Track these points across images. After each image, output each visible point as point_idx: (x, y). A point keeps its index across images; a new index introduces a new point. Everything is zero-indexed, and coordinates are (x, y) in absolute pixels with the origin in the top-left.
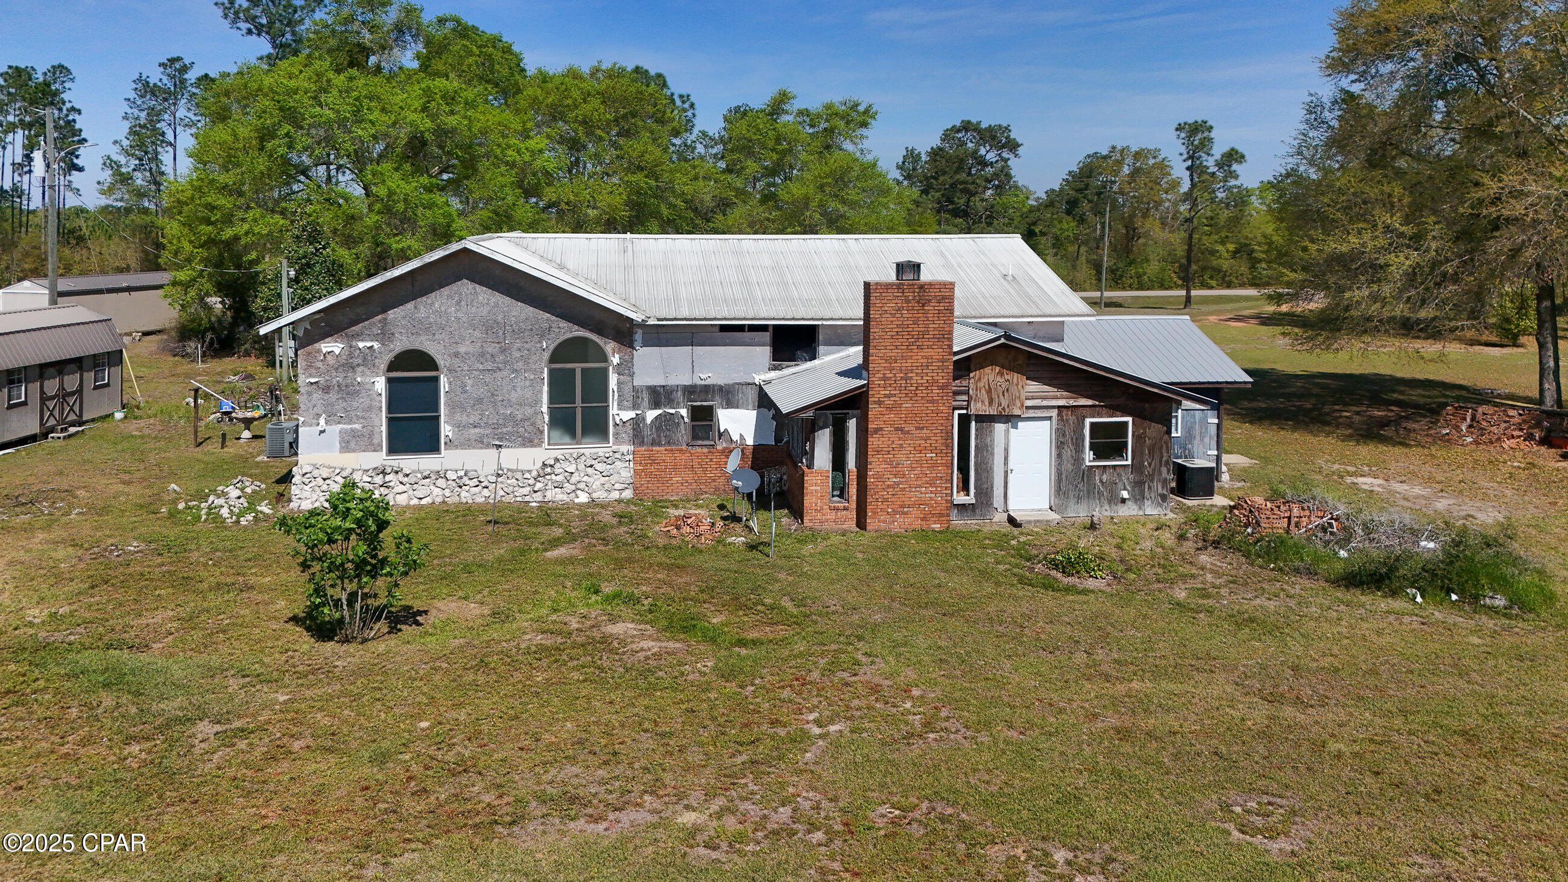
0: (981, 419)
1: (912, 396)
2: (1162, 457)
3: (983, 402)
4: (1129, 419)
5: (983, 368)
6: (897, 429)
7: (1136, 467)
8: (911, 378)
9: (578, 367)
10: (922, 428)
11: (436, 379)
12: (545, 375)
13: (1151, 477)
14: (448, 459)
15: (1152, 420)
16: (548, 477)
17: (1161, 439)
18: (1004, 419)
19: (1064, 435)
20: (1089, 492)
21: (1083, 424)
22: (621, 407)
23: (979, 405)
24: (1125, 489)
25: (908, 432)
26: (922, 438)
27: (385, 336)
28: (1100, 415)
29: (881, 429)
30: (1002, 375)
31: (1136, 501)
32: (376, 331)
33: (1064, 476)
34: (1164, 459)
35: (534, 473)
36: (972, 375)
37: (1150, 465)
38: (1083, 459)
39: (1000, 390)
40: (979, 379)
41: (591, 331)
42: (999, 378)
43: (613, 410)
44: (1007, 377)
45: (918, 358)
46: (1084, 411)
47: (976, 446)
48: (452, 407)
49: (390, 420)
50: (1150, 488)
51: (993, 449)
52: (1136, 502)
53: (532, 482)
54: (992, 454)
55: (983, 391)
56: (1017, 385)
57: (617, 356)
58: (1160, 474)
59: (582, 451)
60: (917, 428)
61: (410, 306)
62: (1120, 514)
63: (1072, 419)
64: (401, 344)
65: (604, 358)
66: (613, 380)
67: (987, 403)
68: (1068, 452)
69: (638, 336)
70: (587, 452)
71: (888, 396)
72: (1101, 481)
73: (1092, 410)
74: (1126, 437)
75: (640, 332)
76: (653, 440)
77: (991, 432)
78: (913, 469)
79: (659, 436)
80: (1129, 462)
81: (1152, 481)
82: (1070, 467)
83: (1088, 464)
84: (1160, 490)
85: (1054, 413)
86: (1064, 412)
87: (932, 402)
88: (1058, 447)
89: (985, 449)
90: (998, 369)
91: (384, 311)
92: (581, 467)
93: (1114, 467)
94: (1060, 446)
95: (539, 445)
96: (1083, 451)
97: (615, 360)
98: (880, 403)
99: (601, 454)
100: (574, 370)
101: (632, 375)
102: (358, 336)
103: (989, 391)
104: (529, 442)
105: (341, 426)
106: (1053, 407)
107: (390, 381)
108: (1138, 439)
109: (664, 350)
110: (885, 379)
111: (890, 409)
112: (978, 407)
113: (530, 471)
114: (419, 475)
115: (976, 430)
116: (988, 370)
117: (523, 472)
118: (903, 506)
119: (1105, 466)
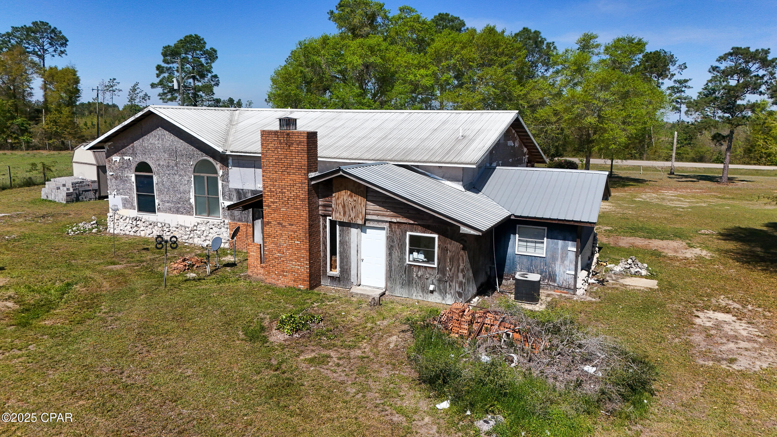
0: (342, 224)
1: (286, 203)
2: (459, 266)
3: (340, 213)
4: (436, 236)
5: (340, 191)
6: (279, 223)
7: (441, 270)
8: (285, 193)
9: (206, 175)
10: (292, 225)
11: (152, 177)
12: (192, 179)
13: (451, 279)
14: (159, 217)
15: (452, 239)
16: (195, 231)
17: (458, 253)
18: (356, 226)
19: (393, 241)
20: (409, 281)
21: (406, 235)
22: (224, 198)
23: (338, 215)
24: (433, 284)
25: (285, 226)
26: (292, 231)
27: (134, 154)
28: (416, 231)
29: (270, 223)
30: (352, 197)
31: (440, 292)
32: (131, 151)
33: (393, 268)
34: (461, 267)
35: (190, 229)
36: (334, 195)
37: (450, 270)
38: (405, 259)
39: (350, 207)
40: (338, 198)
41: (211, 157)
42: (350, 199)
43: (221, 200)
44: (355, 198)
45: (288, 180)
46: (406, 226)
47: (340, 241)
48: (160, 191)
49: (138, 196)
50: (450, 286)
51: (350, 244)
52: (440, 294)
53: (189, 233)
54: (350, 247)
55: (340, 206)
56: (361, 204)
57: (221, 171)
58: (458, 277)
59: (209, 220)
60: (290, 225)
61: (141, 140)
62: (429, 300)
63: (398, 231)
64: (140, 159)
65: (216, 173)
66: (220, 183)
67: (342, 214)
68: (396, 254)
69: (230, 161)
70: (210, 221)
71: (273, 203)
72: (417, 275)
73: (412, 227)
74: (434, 248)
75: (231, 158)
76: (239, 218)
77: (348, 233)
78: (289, 249)
79: (242, 217)
80: (436, 266)
81: (452, 281)
82: (397, 263)
83: (408, 262)
84: (457, 289)
85: (386, 226)
86: (393, 226)
87: (297, 209)
88: (389, 249)
89: (345, 244)
90: (349, 192)
91: (133, 142)
92: (207, 228)
93: (426, 267)
94: (390, 248)
95: (193, 215)
96: (405, 254)
97: (221, 173)
98: (269, 206)
99: (216, 223)
100: (204, 177)
101: (228, 182)
102: (124, 154)
103: (344, 207)
104: (189, 213)
105: (122, 196)
106: (386, 222)
107: (137, 176)
108: (443, 250)
109: (242, 169)
110: (271, 191)
111: (275, 210)
112: (337, 216)
113: (188, 228)
114: (148, 223)
115: (340, 231)
116: (343, 192)
117: (185, 227)
118: (283, 271)
119: (419, 266)
